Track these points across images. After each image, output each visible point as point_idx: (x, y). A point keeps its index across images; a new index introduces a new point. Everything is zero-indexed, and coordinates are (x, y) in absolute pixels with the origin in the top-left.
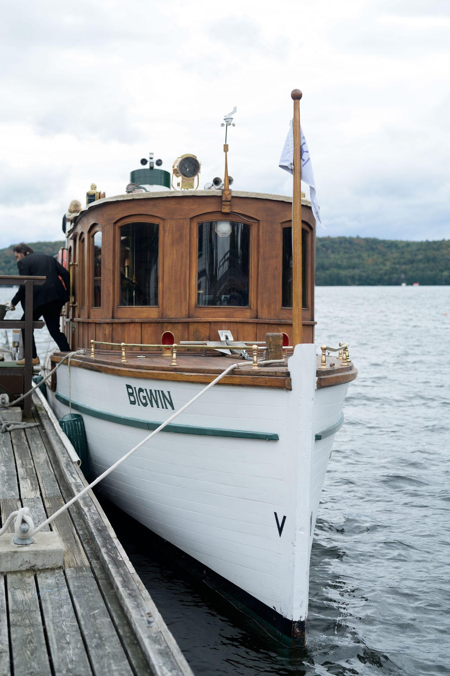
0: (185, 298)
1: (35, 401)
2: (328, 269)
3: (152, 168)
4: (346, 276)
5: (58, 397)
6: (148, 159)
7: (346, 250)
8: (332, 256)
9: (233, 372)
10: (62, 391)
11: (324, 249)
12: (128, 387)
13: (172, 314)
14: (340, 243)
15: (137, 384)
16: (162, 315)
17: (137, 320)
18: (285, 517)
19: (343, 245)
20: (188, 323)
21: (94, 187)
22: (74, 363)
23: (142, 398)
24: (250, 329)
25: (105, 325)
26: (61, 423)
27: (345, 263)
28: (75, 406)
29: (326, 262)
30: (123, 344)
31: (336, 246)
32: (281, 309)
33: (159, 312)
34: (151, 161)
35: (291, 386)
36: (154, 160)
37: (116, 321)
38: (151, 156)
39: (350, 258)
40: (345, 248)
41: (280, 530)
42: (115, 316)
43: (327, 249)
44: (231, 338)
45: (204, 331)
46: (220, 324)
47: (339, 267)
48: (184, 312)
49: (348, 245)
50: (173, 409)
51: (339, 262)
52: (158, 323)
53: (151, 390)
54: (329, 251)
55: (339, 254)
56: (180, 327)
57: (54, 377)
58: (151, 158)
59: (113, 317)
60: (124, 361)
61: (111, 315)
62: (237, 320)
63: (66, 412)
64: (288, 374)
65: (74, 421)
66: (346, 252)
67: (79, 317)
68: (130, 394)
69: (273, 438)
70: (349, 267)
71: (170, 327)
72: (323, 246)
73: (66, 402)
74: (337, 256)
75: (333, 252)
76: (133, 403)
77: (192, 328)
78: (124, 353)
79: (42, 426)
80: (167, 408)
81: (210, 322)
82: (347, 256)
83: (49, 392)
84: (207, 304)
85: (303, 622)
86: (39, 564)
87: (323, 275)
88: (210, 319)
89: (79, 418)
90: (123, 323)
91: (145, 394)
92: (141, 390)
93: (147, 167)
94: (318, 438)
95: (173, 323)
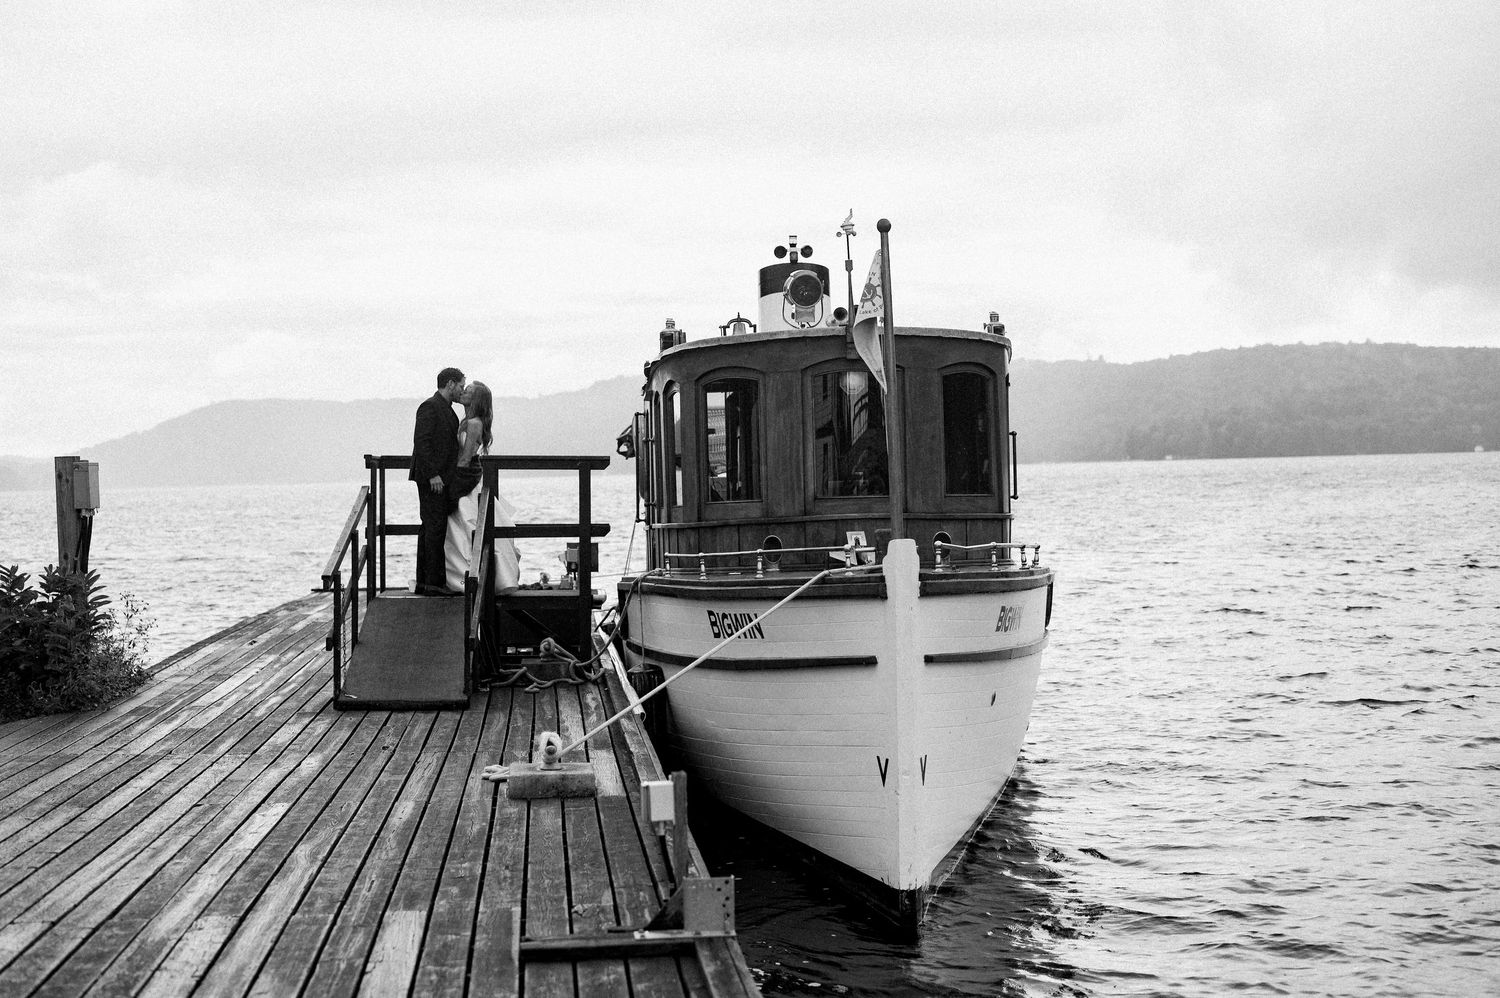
0: (799, 488)
3: (794, 262)
5: (631, 645)
6: (787, 247)
10: (634, 634)
12: (711, 613)
13: (781, 511)
15: (719, 608)
16: (767, 513)
17: (732, 522)
18: (887, 760)
20: (804, 522)
21: (670, 324)
22: (645, 589)
23: (727, 628)
25: (689, 531)
28: (649, 653)
30: (701, 554)
32: (945, 497)
33: (763, 509)
34: (793, 249)
35: (886, 594)
36: (799, 247)
37: (703, 523)
38: (793, 241)
41: (884, 777)
42: (703, 517)
44: (863, 542)
45: (829, 533)
46: (851, 524)
48: (798, 507)
50: (763, 637)
52: (760, 524)
53: (735, 615)
56: (793, 529)
58: (793, 245)
59: (699, 519)
60: (703, 578)
61: (696, 516)
62: (876, 515)
63: (639, 664)
64: (883, 579)
65: (648, 674)
67: (659, 522)
68: (713, 624)
69: (870, 662)
71: (779, 529)
73: (639, 650)
76: (717, 636)
77: (810, 529)
78: (703, 568)
80: (755, 637)
81: (836, 521)
84: (838, 492)
85: (914, 891)
88: (836, 516)
89: (656, 670)
90: (713, 528)
91: (730, 622)
92: (725, 616)
93: (786, 260)
94: (929, 660)
95: (782, 523)
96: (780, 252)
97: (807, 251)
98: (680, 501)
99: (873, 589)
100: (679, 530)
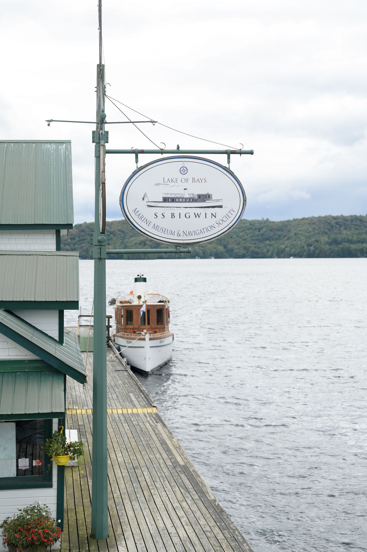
0: (138, 324)
1: (110, 344)
2: (340, 244)
4: (356, 250)
5: (115, 343)
7: (357, 227)
8: (345, 232)
9: (139, 338)
10: (116, 342)
11: (338, 226)
13: (136, 327)
14: (352, 221)
15: (128, 340)
16: (134, 327)
17: (129, 328)
18: (145, 358)
19: (354, 223)
22: (118, 336)
23: (129, 343)
24: (150, 329)
25: (124, 329)
26: (116, 348)
27: (355, 238)
28: (118, 345)
29: (339, 238)
31: (347, 223)
32: (157, 325)
37: (126, 328)
39: (360, 234)
40: (356, 225)
43: (341, 226)
46: (144, 329)
47: (350, 242)
48: (138, 326)
49: (358, 222)
51: (350, 238)
52: (133, 329)
53: (130, 341)
54: (342, 228)
55: (350, 230)
57: (114, 339)
60: (126, 336)
63: (117, 346)
66: (356, 229)
67: (119, 326)
69: (144, 347)
70: (359, 242)
72: (337, 223)
73: (117, 344)
74: (349, 233)
75: (345, 229)
76: (127, 343)
77: (139, 329)
79: (112, 349)
82: (357, 232)
83: (113, 342)
84: (142, 325)
86: (113, 361)
87: (336, 248)
89: (119, 347)
93: (139, 277)
94: (150, 347)
95: (136, 329)
96: (138, 275)
97: (143, 275)
98: (122, 324)
99: (144, 339)
100: (122, 329)
